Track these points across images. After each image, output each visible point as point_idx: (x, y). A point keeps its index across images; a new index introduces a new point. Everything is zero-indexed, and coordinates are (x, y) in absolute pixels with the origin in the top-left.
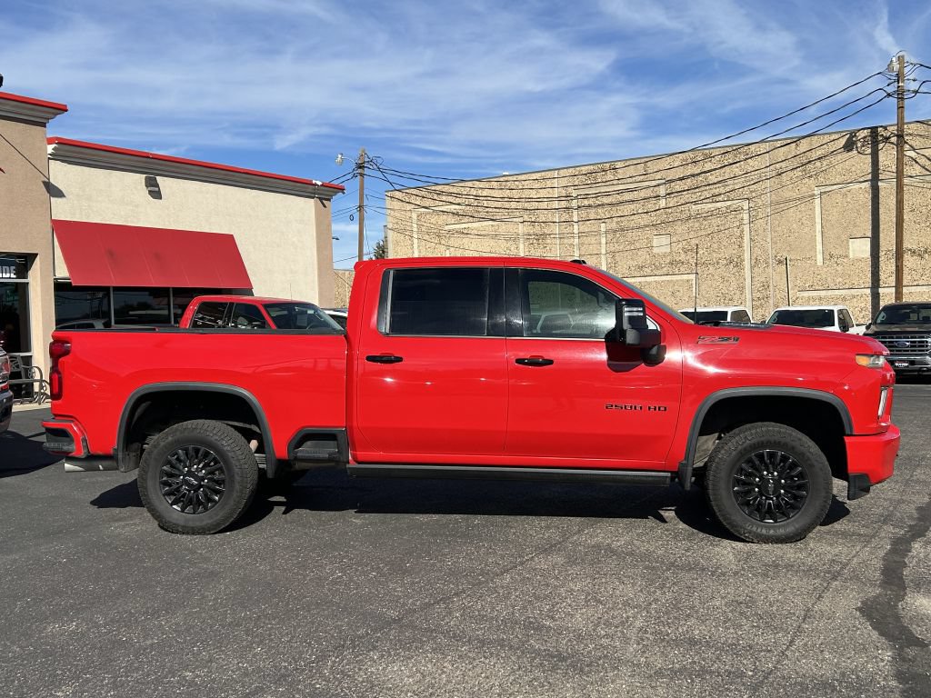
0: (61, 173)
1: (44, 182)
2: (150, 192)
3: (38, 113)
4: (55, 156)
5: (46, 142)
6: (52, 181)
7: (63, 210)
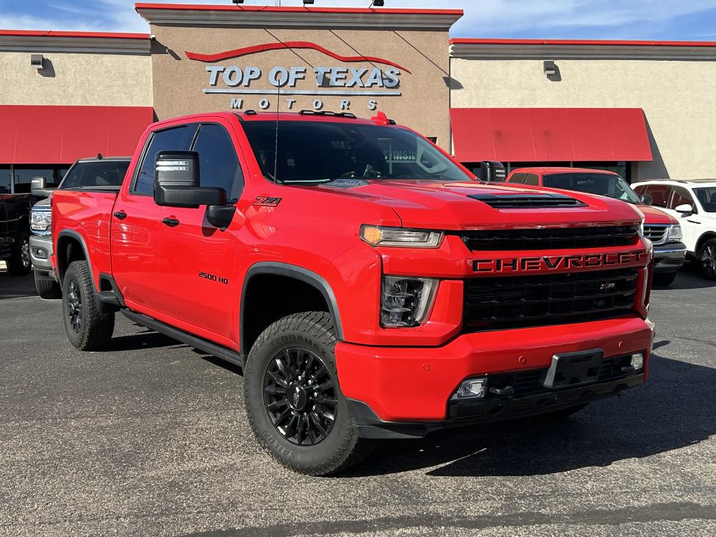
0: (460, 69)
1: (444, 78)
2: (549, 76)
3: (439, 21)
4: (455, 55)
5: (448, 44)
6: (452, 76)
7: (460, 100)
